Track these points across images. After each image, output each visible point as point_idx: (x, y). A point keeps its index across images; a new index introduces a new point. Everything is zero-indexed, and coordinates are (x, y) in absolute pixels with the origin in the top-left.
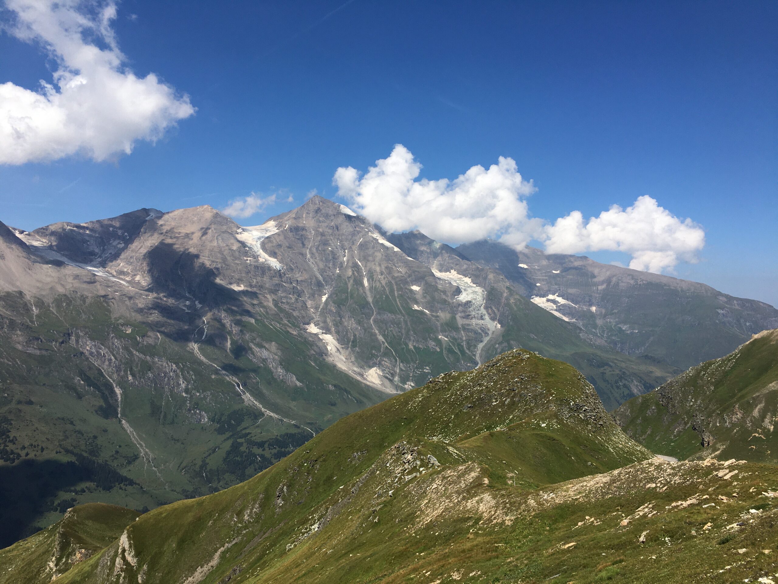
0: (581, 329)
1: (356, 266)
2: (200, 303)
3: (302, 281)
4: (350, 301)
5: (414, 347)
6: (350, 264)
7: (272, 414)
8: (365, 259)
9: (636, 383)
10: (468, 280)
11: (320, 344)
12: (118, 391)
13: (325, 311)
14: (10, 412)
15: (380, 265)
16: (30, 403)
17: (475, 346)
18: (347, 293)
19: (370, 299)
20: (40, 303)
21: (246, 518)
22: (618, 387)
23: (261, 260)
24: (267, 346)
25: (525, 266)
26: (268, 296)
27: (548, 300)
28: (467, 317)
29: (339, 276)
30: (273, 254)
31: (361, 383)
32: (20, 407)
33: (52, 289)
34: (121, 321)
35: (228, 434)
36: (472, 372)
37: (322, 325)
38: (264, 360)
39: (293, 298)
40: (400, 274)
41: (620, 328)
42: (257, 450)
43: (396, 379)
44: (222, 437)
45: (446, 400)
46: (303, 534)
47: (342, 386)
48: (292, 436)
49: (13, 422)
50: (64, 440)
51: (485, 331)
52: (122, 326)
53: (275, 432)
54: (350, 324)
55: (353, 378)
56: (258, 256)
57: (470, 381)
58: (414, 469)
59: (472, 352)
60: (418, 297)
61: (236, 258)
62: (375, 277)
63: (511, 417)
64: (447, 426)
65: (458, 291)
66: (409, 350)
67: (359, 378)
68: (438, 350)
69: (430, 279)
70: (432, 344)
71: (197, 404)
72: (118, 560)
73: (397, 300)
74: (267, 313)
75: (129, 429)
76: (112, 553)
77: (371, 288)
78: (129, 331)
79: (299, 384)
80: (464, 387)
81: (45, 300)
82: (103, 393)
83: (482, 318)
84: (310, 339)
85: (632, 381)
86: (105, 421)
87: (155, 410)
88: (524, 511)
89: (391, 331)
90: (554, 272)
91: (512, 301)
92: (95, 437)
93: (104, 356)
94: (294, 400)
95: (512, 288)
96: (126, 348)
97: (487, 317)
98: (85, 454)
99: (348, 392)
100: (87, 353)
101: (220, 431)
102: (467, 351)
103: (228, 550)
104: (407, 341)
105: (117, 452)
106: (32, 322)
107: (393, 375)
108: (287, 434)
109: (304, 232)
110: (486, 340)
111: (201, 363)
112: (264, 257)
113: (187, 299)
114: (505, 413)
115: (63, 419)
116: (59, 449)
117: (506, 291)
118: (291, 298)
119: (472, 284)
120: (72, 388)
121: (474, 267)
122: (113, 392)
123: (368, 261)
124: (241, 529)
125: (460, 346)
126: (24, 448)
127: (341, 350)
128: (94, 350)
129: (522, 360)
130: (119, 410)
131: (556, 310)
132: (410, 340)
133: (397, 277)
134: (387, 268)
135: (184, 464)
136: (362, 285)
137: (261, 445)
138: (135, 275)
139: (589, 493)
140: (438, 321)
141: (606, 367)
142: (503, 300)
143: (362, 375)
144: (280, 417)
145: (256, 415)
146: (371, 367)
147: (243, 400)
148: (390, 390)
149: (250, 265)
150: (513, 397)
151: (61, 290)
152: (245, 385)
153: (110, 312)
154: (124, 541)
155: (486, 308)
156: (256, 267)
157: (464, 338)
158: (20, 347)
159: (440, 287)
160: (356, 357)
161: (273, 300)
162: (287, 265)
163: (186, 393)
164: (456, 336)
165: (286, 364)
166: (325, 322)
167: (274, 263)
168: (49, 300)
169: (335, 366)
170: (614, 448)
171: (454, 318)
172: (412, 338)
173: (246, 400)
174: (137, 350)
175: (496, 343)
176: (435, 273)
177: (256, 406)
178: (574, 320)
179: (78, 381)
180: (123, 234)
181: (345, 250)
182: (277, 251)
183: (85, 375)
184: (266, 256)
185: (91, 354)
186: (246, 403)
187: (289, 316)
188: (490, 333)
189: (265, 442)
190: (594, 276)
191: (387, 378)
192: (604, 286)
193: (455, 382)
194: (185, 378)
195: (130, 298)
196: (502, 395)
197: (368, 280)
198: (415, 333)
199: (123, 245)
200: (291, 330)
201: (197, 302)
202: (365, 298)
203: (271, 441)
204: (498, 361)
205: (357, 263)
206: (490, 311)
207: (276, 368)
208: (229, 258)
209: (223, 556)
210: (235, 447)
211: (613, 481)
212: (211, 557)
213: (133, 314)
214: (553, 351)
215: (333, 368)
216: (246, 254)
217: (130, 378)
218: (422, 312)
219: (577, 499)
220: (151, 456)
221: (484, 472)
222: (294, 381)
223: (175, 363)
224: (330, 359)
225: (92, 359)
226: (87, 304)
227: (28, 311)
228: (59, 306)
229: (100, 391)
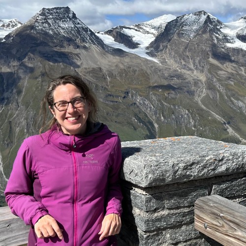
12: (156, 126)
20: (111, 75)
33: (117, 66)
34: (156, 85)
78: (160, 90)
81: (113, 72)
82: (148, 127)
93: (147, 105)
96: (159, 101)
100: (138, 104)
106: (108, 86)
111: (202, 110)
122: (153, 126)
128: (141, 102)
151: (122, 67)
152: (229, 123)
153: (149, 79)
158: (102, 100)
163: (195, 127)
168: (115, 73)
174: (165, 102)
179: (134, 120)
183: (137, 116)
185: (140, 104)
186: (230, 134)
194: (193, 119)
195: (160, 71)
213: (162, 80)
217: (162, 118)
223: (187, 110)
225: (141, 107)
227: (105, 79)
228: (121, 76)
229: (146, 125)
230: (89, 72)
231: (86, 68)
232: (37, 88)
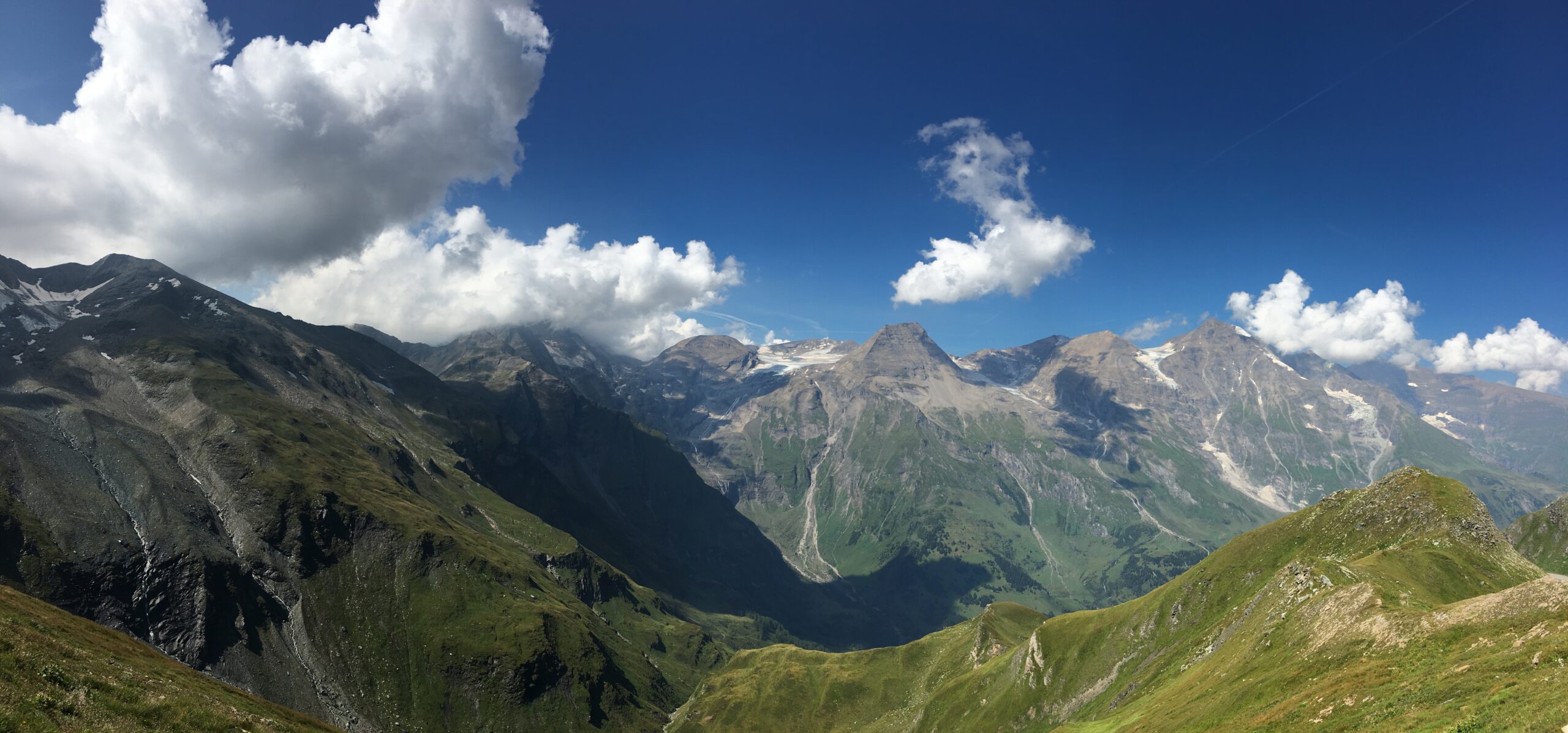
0: (1470, 447)
1: (1250, 385)
2: (1101, 421)
3: (1197, 400)
4: (1245, 420)
5: (1308, 465)
6: (1245, 383)
7: (1168, 531)
8: (1259, 378)
9: (1526, 501)
10: (1359, 399)
11: (1214, 462)
12: (1030, 500)
13: (1220, 430)
14: (945, 511)
15: (1274, 384)
16: (960, 504)
17: (1367, 464)
18: (1242, 412)
19: (1264, 417)
20: (969, 419)
21: (1142, 633)
22: (1509, 505)
23: (1159, 380)
24: (1163, 463)
25: (1415, 385)
26: (1165, 415)
27: (1438, 418)
28: (1359, 435)
29: (1234, 395)
30: (1170, 374)
31: (1255, 501)
32: (953, 507)
33: (978, 406)
34: (1033, 437)
35: (1126, 549)
36: (1365, 490)
37: (1216, 443)
38: (1161, 477)
39: (1189, 416)
40: (1293, 394)
41: (1509, 446)
42: (1153, 566)
43: (1290, 497)
44: (1121, 551)
45: (1339, 519)
46: (1197, 656)
47: (1237, 505)
48: (1187, 553)
49: (947, 519)
50: (985, 540)
51: (1377, 449)
52: (1034, 441)
53: (1171, 548)
54: (1245, 442)
55: (1246, 496)
56: (1156, 376)
57: (1362, 499)
58: (1308, 590)
59: (1364, 469)
60: (1311, 415)
61: (1135, 379)
62: (1269, 395)
63: (1403, 536)
64: (1340, 545)
65: (1350, 409)
66: (1303, 469)
67: (1253, 496)
68: (1331, 468)
69: (1322, 398)
70: (1325, 462)
71: (1098, 517)
72: (1028, 659)
73: (1291, 418)
74: (1164, 431)
75: (1039, 537)
76: (1023, 652)
77: (1265, 406)
78: (1039, 446)
79: (1194, 501)
80: (1356, 505)
81: (973, 415)
82: (1018, 502)
83: (1373, 436)
84: (1205, 456)
85: (1523, 498)
86: (1020, 527)
87: (1061, 520)
88: (1417, 633)
89: (1285, 449)
90: (1443, 390)
91: (1403, 419)
92: (1011, 541)
93: (1019, 468)
94: (1189, 517)
95: (1403, 407)
96: (1037, 462)
97: (1378, 435)
98: (1002, 556)
99: (1242, 510)
100: (1005, 464)
101: (1119, 545)
102: (1360, 469)
103: (1125, 665)
104: (1301, 460)
105: (1028, 557)
106: (963, 434)
107: (1286, 493)
108: (1182, 552)
109: (1200, 353)
110: (1378, 457)
111: (1101, 479)
112: (1162, 377)
113: (1089, 417)
114: (1397, 532)
115: (985, 521)
116: (981, 548)
117: (1397, 409)
118: (1186, 417)
119: (1363, 403)
120: (992, 494)
121: (1365, 386)
122: (1025, 500)
123: (1262, 379)
124: (1136, 645)
125: (1352, 464)
126: (954, 543)
127: (1235, 468)
128: (1010, 462)
129: (1414, 477)
130: (1031, 518)
131: (1446, 428)
132: (1303, 458)
133: (1291, 396)
134: (1281, 387)
135: (1086, 575)
136: (1256, 403)
137: (1157, 561)
138: (1045, 395)
139: (1482, 613)
140: (1331, 439)
141: (1496, 485)
142: (1394, 418)
143: (1255, 493)
144: (1175, 534)
145: (1152, 531)
146: (1264, 485)
147: (1140, 515)
148: (1284, 509)
149: (1148, 385)
150: (1406, 515)
151: (985, 407)
152: (1142, 501)
153: (1024, 428)
154: (1033, 642)
155: (1378, 426)
156: (1155, 387)
157: (1356, 456)
158: (953, 455)
159: (1332, 405)
160: (1250, 476)
161: (1170, 418)
162: (1183, 385)
163: (1088, 506)
164: (1349, 454)
165: (1182, 481)
166: (1220, 440)
167: (1171, 383)
168: (975, 416)
169: (1229, 484)
170: (1506, 567)
171: (1346, 436)
172: (1305, 456)
173: (1143, 516)
174: (1045, 464)
175: (1387, 461)
176: (1327, 392)
177: (1152, 522)
178: (1463, 438)
179: (997, 488)
180: (1036, 358)
181: (1239, 369)
182: (1174, 371)
183: (1003, 483)
184: (1164, 376)
185: (1008, 465)
186: (1143, 519)
187: (1185, 434)
188: (1382, 450)
189: (1161, 558)
190: (1481, 395)
191: (1280, 496)
192: (1492, 405)
193: (1348, 499)
194: (1087, 493)
195: (1040, 416)
196: (1394, 513)
197: (1262, 399)
198: (1308, 451)
199: (1036, 368)
200: (1185, 448)
201: (1098, 421)
202: (1259, 416)
203: (1166, 557)
204: (1390, 478)
205: (1251, 383)
206: (1381, 429)
207: (1172, 485)
208: (1128, 379)
209: (1120, 671)
210: (1133, 561)
211: (1506, 601)
212: (1109, 672)
213: (1043, 430)
214: (1444, 469)
215: (1227, 486)
216: (1145, 374)
217: (1040, 489)
218: (1315, 431)
219: (1470, 620)
220: (1057, 564)
221: (1377, 592)
222: (1188, 498)
223: (1079, 477)
224: (1224, 478)
225: (1009, 470)
226: (1005, 420)
227: (960, 424)
228: (983, 421)
229: (1015, 499)
230: (939, 413)
231: (935, 408)
232: (868, 433)
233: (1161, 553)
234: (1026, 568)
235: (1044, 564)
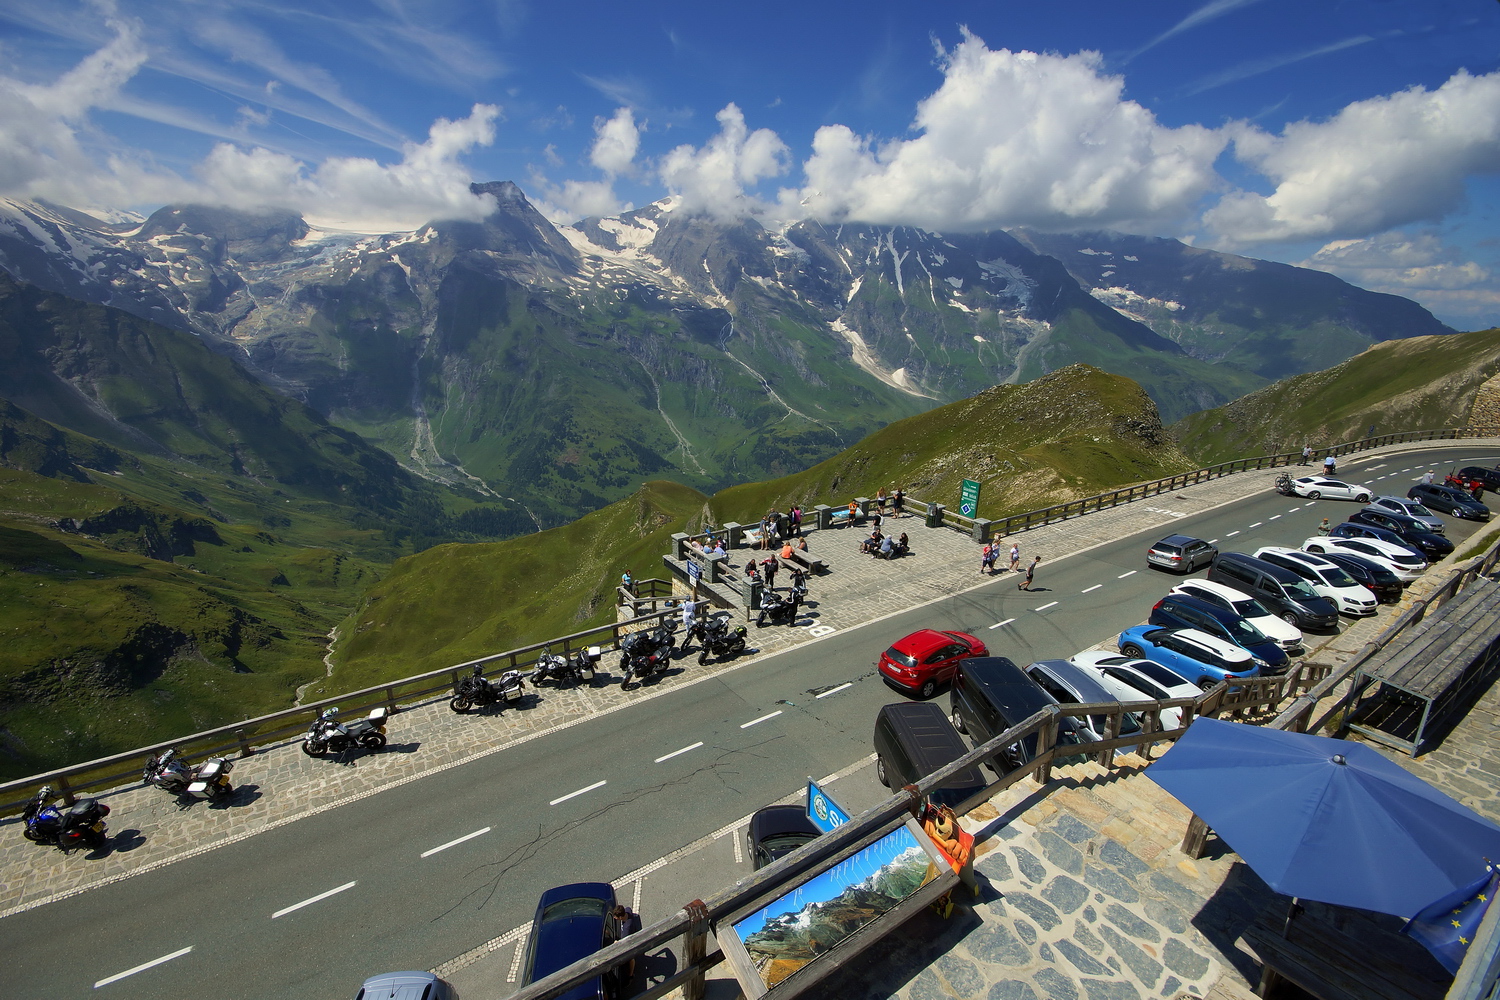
0: (1149, 330)
1: (890, 255)
2: (727, 298)
3: (830, 274)
4: (881, 297)
5: (947, 348)
6: (884, 254)
7: (796, 413)
8: (900, 247)
9: (1205, 394)
11: (844, 343)
12: (656, 385)
13: (852, 308)
14: (571, 400)
16: (587, 392)
17: (1016, 349)
18: (878, 288)
19: (903, 295)
20: (585, 300)
23: (788, 250)
24: (791, 345)
25: (1092, 253)
26: (794, 292)
28: (1011, 314)
29: (870, 268)
30: (800, 245)
31: (886, 384)
32: (579, 396)
35: (754, 429)
37: (848, 322)
38: (789, 359)
40: (937, 265)
42: (781, 446)
43: (923, 381)
44: (750, 432)
45: (997, 412)
47: (866, 388)
48: (815, 434)
49: (574, 409)
50: (615, 427)
52: (655, 322)
53: (798, 430)
54: (879, 322)
55: (877, 380)
56: (785, 245)
59: (1012, 355)
60: (957, 292)
62: (909, 269)
63: (1063, 431)
65: (1004, 284)
66: (941, 352)
67: (883, 380)
68: (974, 352)
70: (967, 345)
71: (726, 400)
73: (934, 295)
74: (792, 310)
75: (668, 421)
78: (662, 327)
79: (822, 385)
81: (589, 297)
84: (835, 337)
86: (648, 411)
87: (690, 404)
90: (1127, 258)
91: (1068, 296)
92: (640, 426)
93: (643, 351)
94: (817, 399)
96: (661, 344)
98: (633, 439)
99: (872, 394)
100: (628, 349)
101: (748, 426)
102: (1006, 354)
104: (940, 342)
105: (659, 440)
106: (580, 319)
107: (920, 377)
108: (810, 432)
110: (1031, 342)
111: (729, 360)
112: (791, 247)
113: (715, 294)
115: (613, 408)
116: (612, 435)
117: (1063, 284)
118: (818, 294)
119: (1022, 276)
120: (617, 381)
122: (652, 385)
123: (903, 249)
125: (998, 348)
127: (867, 350)
130: (659, 403)
131: (1121, 306)
132: (941, 340)
135: (716, 453)
136: (896, 278)
137: (786, 441)
142: (1057, 295)
143: (886, 377)
144: (804, 416)
145: (782, 412)
146: (897, 369)
147: (768, 398)
148: (915, 394)
149: (776, 256)
150: (1068, 412)
152: (770, 384)
156: (783, 259)
157: (1006, 340)
158: (571, 341)
159: (983, 279)
160: (882, 358)
161: (799, 296)
162: (814, 256)
163: (716, 389)
164: (997, 338)
165: (811, 364)
166: (851, 319)
167: (802, 254)
168: (592, 297)
169: (859, 367)
171: (996, 317)
172: (946, 339)
173: (771, 397)
175: (1041, 346)
176: (981, 263)
177: (781, 404)
178: (1142, 320)
179: (622, 375)
181: (877, 237)
182: (805, 239)
183: (628, 371)
184: (793, 246)
186: (772, 401)
187: (814, 313)
188: (1037, 334)
189: (789, 439)
191: (913, 380)
192: (1192, 276)
194: (714, 376)
198: (950, 334)
201: (723, 298)
202: (897, 293)
203: (795, 439)
205: (891, 253)
206: (1039, 308)
207: (801, 367)
208: (755, 249)
210: (762, 441)
215: (856, 368)
216: (772, 243)
217: (666, 373)
218: (960, 310)
220: (688, 444)
222: (817, 380)
223: (705, 360)
224: (854, 360)
225: (632, 355)
226: (623, 300)
227: (576, 307)
228: (601, 303)
229: (642, 385)
230: (551, 296)
231: (545, 289)
233: (790, 433)
234: (658, 450)
235: (675, 445)
